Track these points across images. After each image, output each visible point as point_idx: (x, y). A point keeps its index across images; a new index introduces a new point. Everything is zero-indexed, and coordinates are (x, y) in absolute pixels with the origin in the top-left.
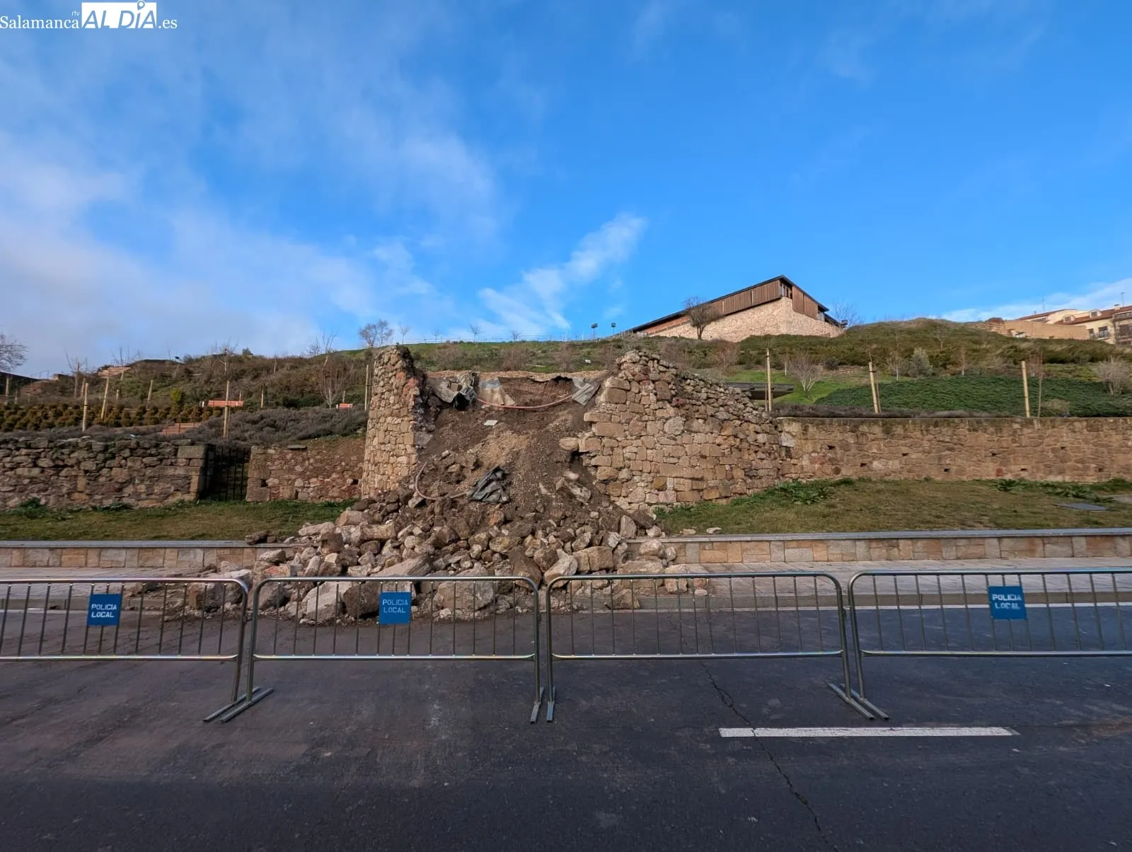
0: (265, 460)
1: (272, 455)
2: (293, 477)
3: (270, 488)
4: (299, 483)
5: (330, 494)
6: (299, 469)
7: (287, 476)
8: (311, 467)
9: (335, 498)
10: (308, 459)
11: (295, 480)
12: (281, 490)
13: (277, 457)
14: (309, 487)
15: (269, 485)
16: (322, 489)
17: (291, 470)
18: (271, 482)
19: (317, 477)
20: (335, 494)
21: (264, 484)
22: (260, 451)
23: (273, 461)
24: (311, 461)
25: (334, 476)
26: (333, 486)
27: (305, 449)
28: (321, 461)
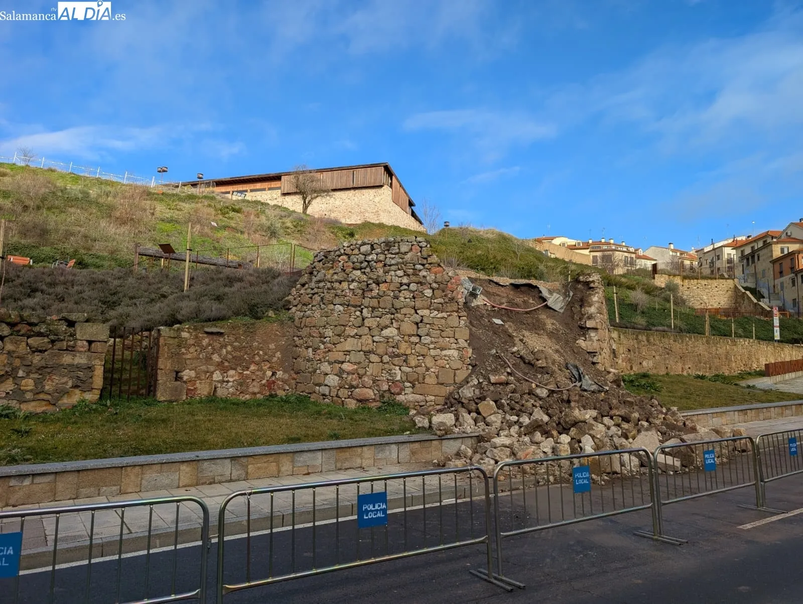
0: (179, 346)
1: (186, 340)
2: (212, 368)
3: (186, 382)
4: (217, 376)
5: (251, 390)
6: (216, 358)
7: (204, 368)
8: (230, 356)
9: (255, 394)
10: (226, 346)
11: (212, 373)
12: (198, 385)
13: (192, 342)
14: (228, 382)
15: (185, 378)
16: (242, 384)
17: (209, 359)
18: (187, 374)
19: (235, 369)
20: (256, 390)
21: (178, 378)
22: (172, 334)
23: (188, 348)
24: (229, 348)
25: (253, 367)
26: (253, 380)
27: (221, 334)
28: (240, 349)
